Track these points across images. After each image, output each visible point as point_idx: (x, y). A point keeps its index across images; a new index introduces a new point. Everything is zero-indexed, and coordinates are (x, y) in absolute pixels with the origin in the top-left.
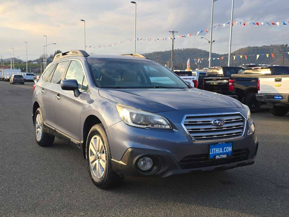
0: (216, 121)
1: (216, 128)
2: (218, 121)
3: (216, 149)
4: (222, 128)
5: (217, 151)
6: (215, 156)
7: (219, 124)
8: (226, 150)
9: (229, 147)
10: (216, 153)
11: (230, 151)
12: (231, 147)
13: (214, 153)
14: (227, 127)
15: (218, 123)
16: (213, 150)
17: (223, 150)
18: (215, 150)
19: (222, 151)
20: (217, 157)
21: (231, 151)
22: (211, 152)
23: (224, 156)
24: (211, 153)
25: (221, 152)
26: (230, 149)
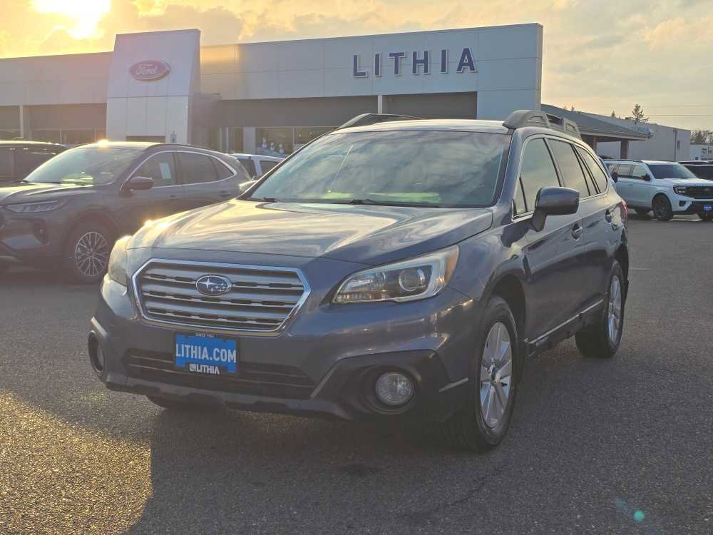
0: (205, 280)
1: (202, 298)
2: (210, 281)
3: (192, 347)
4: (219, 300)
5: (196, 352)
6: (188, 364)
7: (212, 290)
8: (218, 354)
9: (229, 351)
10: (192, 357)
11: (232, 361)
12: (235, 351)
13: (188, 356)
14: (233, 301)
15: (210, 286)
16: (185, 348)
17: (210, 354)
18: (190, 349)
19: (209, 356)
20: (193, 367)
21: (235, 362)
22: (180, 352)
23: (214, 370)
24: (177, 355)
25: (205, 358)
26: (232, 356)
